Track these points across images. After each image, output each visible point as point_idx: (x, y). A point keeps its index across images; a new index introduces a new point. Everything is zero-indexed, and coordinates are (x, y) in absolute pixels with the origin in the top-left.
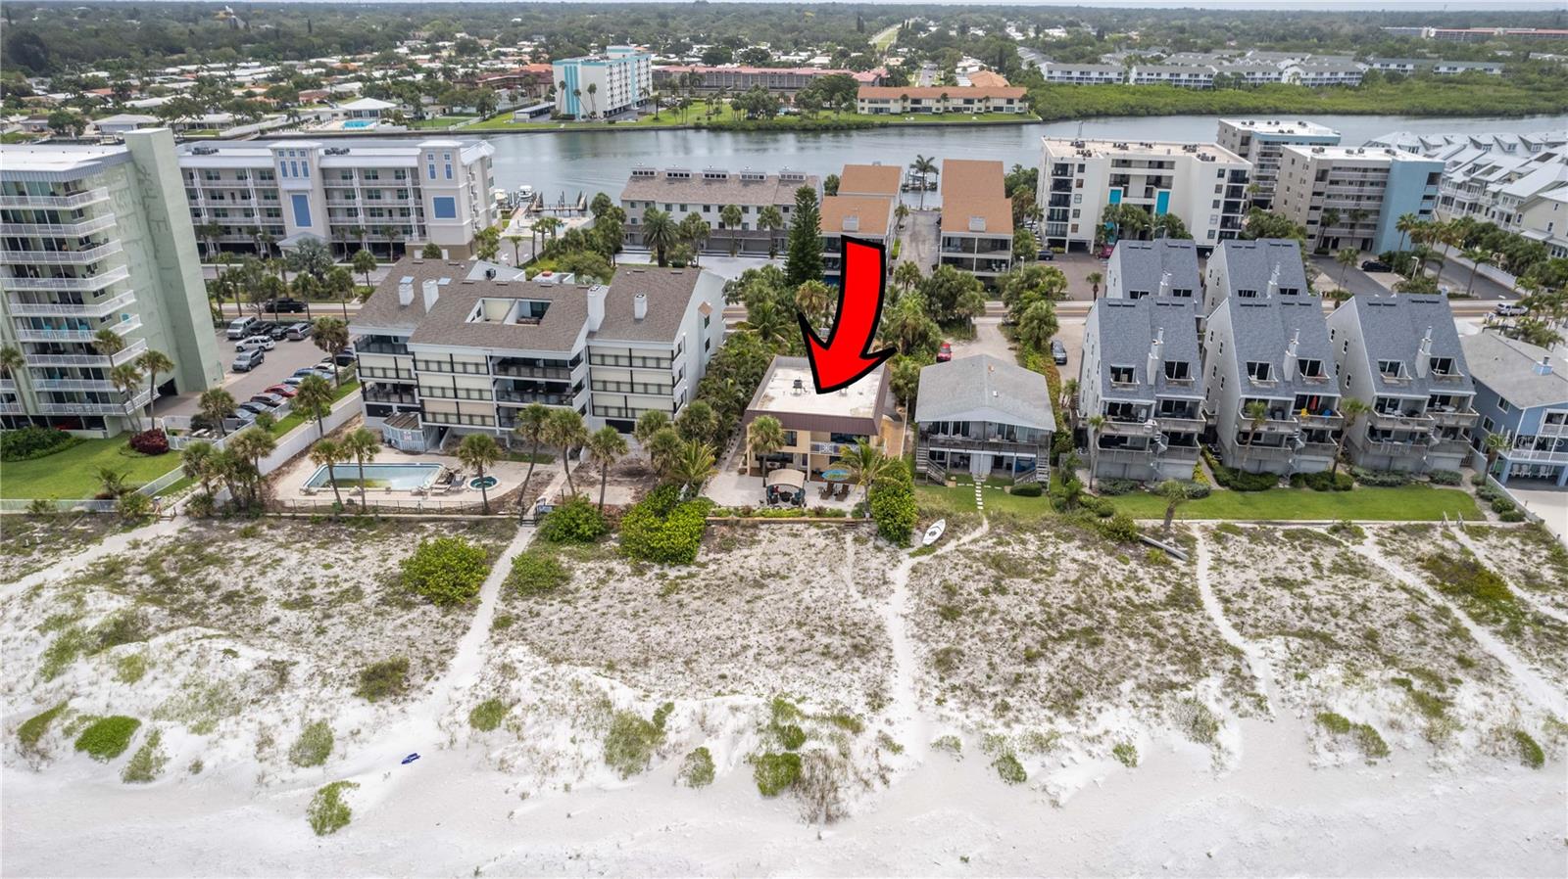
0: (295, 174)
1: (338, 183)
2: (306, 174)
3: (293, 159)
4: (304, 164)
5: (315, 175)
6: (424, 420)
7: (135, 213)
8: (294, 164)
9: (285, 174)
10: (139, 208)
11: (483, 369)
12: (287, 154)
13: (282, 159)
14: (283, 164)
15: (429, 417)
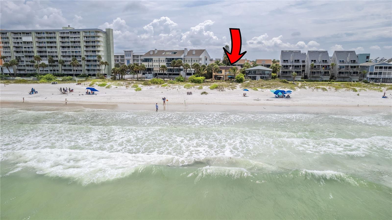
0: (128, 56)
1: (136, 58)
2: (130, 56)
3: (128, 53)
4: (130, 54)
5: (132, 56)
6: (153, 72)
7: (105, 42)
8: (128, 54)
9: (126, 56)
10: (106, 42)
11: (165, 61)
12: (127, 52)
13: (126, 53)
14: (126, 54)
15: (154, 71)
